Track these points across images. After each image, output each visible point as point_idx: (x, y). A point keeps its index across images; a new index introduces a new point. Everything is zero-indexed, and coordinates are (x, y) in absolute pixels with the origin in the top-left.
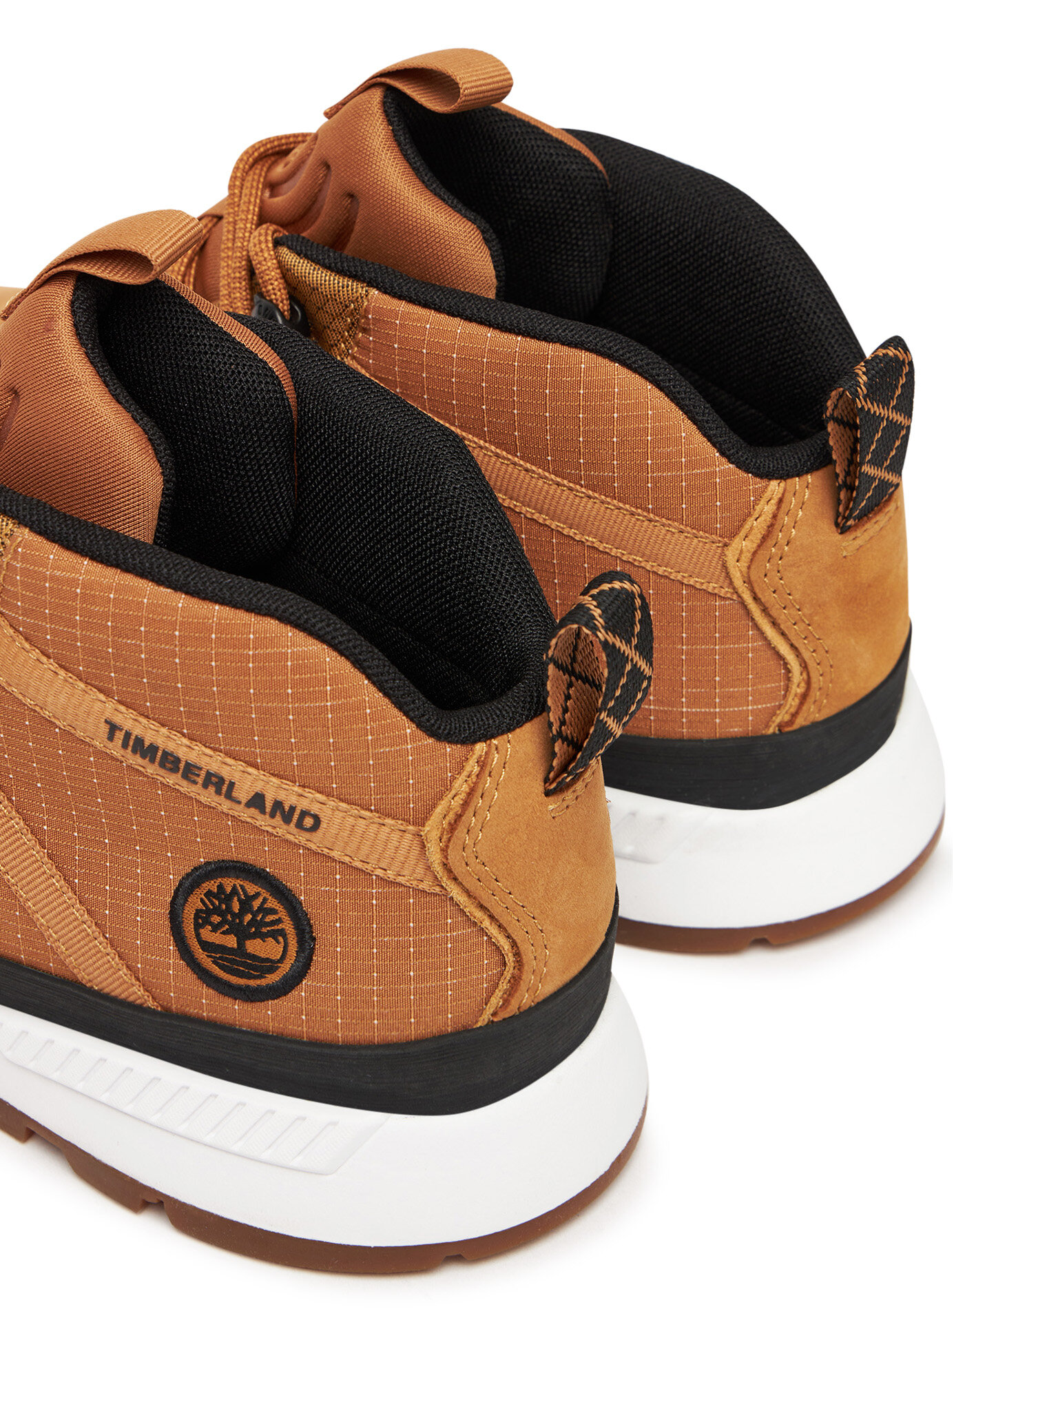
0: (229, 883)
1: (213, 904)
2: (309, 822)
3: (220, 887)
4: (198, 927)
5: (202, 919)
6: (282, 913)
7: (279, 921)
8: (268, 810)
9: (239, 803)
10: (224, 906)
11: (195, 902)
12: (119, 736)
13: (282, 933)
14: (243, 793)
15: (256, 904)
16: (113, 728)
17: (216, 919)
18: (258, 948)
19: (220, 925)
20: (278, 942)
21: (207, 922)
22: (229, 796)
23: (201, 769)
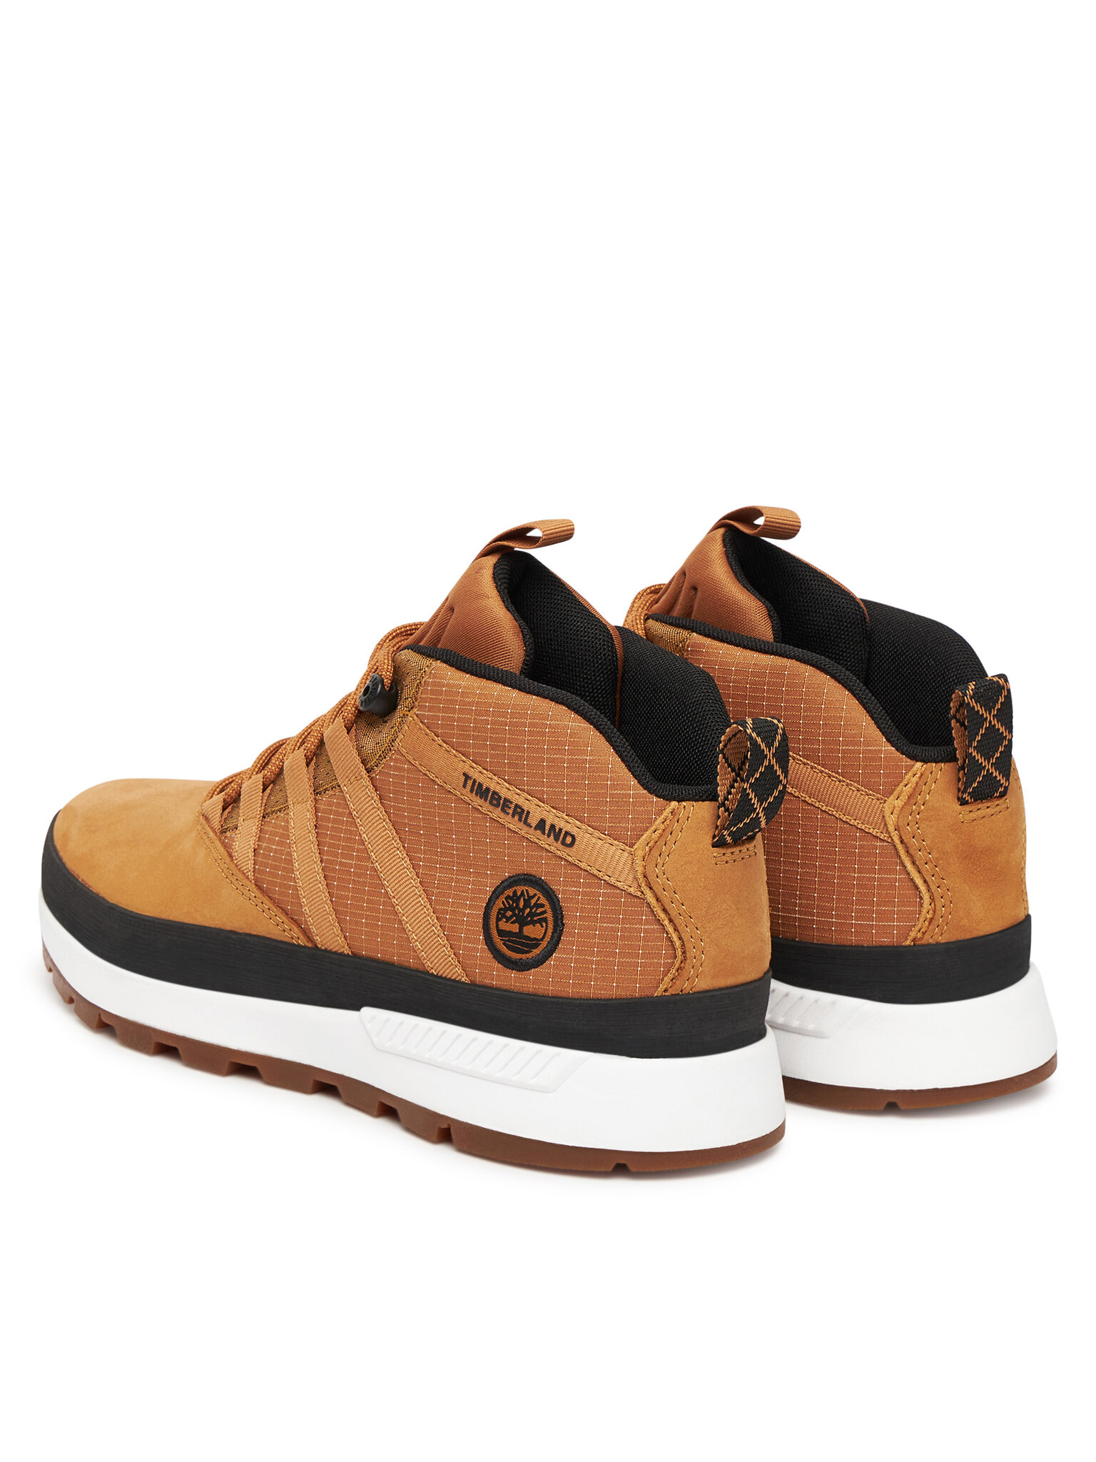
0: (519, 889)
1: (509, 904)
2: (569, 840)
3: (515, 892)
4: (498, 920)
5: (501, 915)
6: (548, 907)
7: (545, 912)
8: (547, 832)
9: (531, 827)
10: (515, 905)
11: (499, 904)
12: (470, 783)
13: (545, 920)
14: (534, 821)
15: (533, 902)
16: (467, 777)
17: (509, 913)
18: (532, 931)
19: (511, 917)
20: (542, 927)
21: (504, 916)
22: (526, 823)
23: (512, 803)
